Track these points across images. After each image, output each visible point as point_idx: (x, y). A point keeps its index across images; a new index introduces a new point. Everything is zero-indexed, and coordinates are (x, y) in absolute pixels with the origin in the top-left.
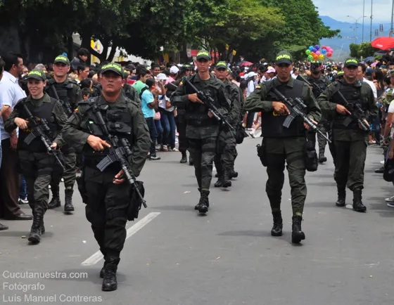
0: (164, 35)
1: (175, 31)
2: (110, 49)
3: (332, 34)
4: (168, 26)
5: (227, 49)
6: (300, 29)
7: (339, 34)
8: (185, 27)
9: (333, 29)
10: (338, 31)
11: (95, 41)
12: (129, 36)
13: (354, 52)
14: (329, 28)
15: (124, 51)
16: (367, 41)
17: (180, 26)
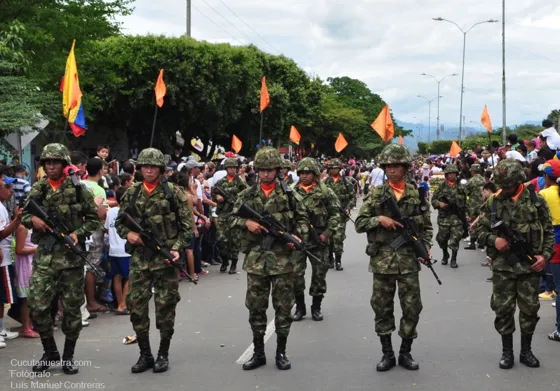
1: (273, 130)
2: (209, 148)
3: (405, 133)
4: (266, 126)
5: (313, 146)
7: (411, 133)
8: (282, 127)
9: (406, 129)
10: (411, 131)
11: (196, 140)
12: (228, 136)
13: (423, 149)
14: (402, 128)
15: (223, 149)
16: (435, 139)
17: (277, 126)
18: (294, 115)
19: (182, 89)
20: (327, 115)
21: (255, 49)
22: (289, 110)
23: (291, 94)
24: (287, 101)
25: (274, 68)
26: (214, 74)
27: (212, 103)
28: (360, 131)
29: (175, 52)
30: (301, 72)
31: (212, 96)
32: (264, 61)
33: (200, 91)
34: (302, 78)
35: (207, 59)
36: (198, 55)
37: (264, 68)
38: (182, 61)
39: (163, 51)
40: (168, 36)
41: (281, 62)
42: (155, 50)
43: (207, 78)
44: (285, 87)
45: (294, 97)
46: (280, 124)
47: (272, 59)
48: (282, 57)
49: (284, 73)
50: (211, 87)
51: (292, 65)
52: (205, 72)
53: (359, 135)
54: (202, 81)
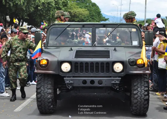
0: (43, 18)
1: (47, 16)
3: (106, 20)
4: (44, 15)
6: (94, 17)
7: (108, 20)
8: (51, 15)
10: (108, 19)
11: (15, 19)
12: (28, 18)
14: (105, 17)
17: (49, 15)
20: (72, 11)
28: (87, 18)
46: (50, 14)
53: (87, 20)
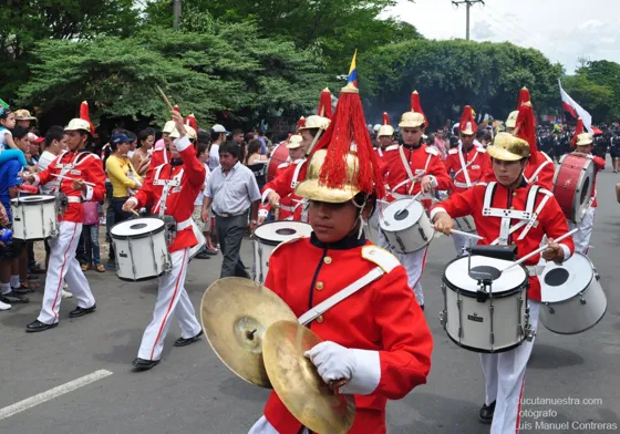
18: (538, 92)
19: (447, 76)
21: (510, 45)
22: (535, 89)
23: (537, 76)
24: (532, 82)
25: (524, 58)
26: (471, 65)
27: (468, 85)
29: (443, 51)
30: (545, 60)
31: (468, 80)
32: (516, 54)
33: (460, 77)
34: (546, 64)
35: (466, 55)
36: (460, 51)
37: (516, 59)
38: (447, 56)
39: (433, 50)
40: (438, 40)
41: (530, 54)
42: (428, 50)
43: (465, 68)
44: (531, 71)
45: (539, 78)
47: (524, 51)
48: (531, 50)
49: (531, 62)
50: (469, 74)
51: (539, 55)
52: (465, 64)
54: (462, 71)
